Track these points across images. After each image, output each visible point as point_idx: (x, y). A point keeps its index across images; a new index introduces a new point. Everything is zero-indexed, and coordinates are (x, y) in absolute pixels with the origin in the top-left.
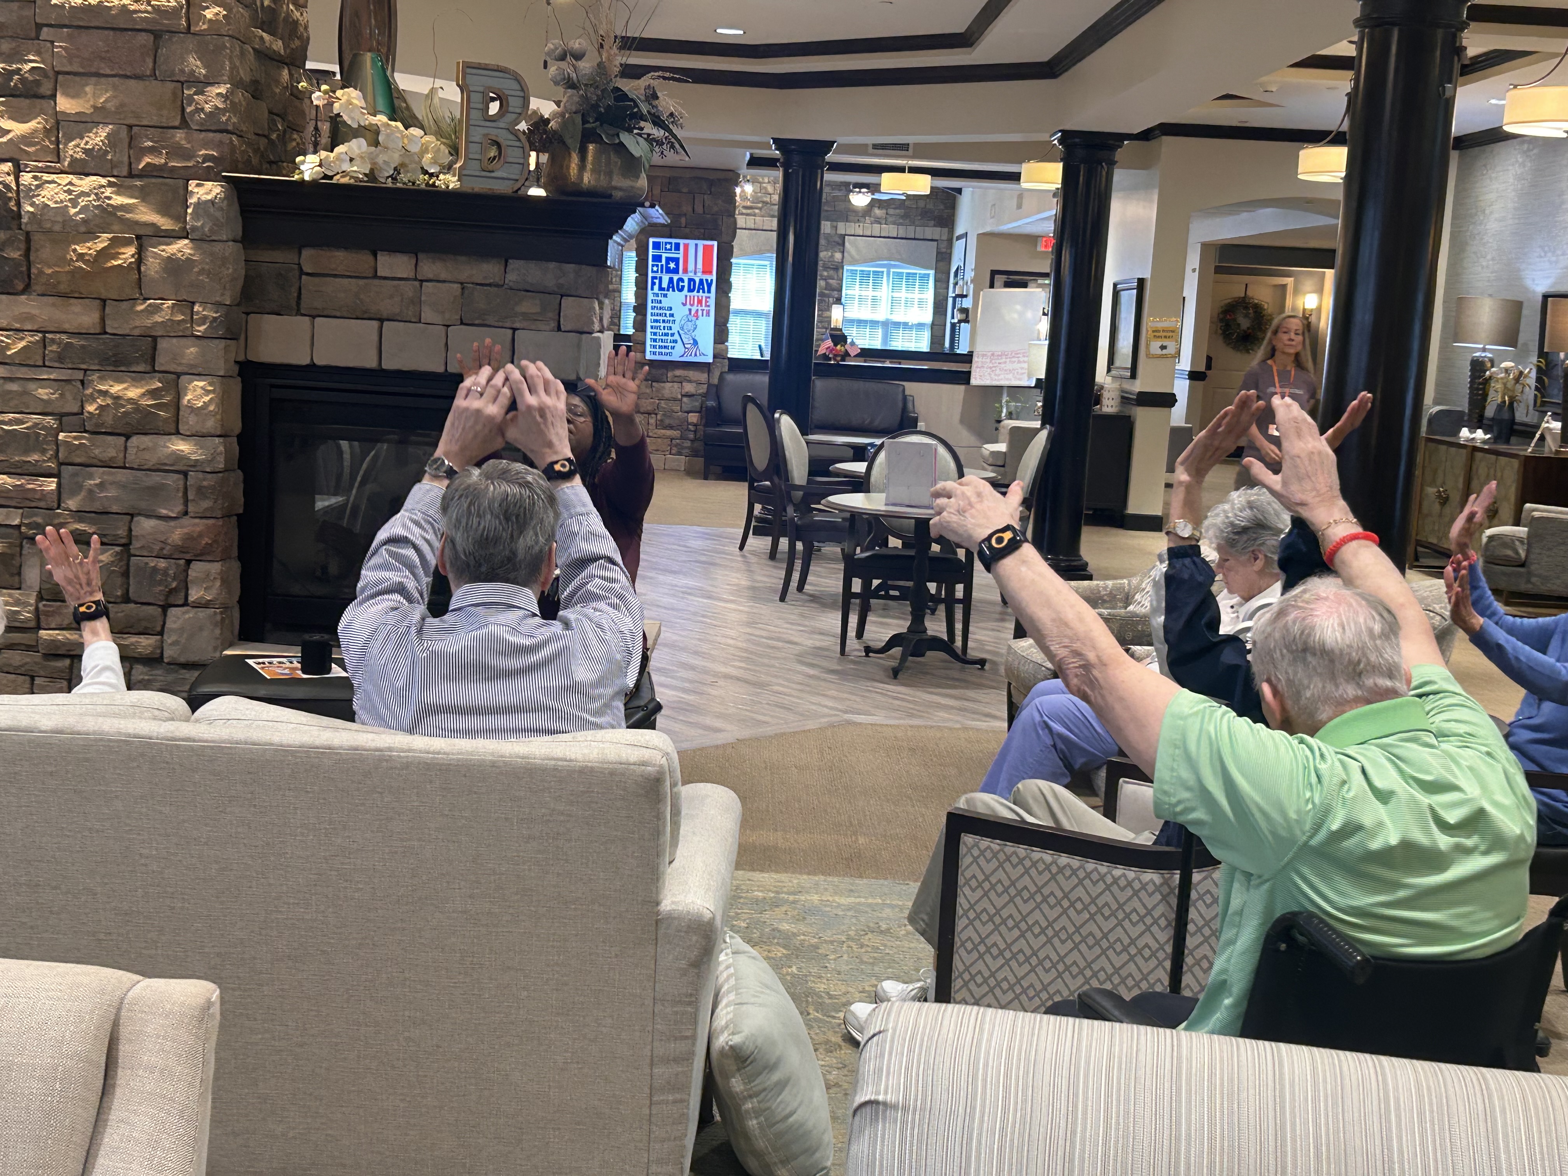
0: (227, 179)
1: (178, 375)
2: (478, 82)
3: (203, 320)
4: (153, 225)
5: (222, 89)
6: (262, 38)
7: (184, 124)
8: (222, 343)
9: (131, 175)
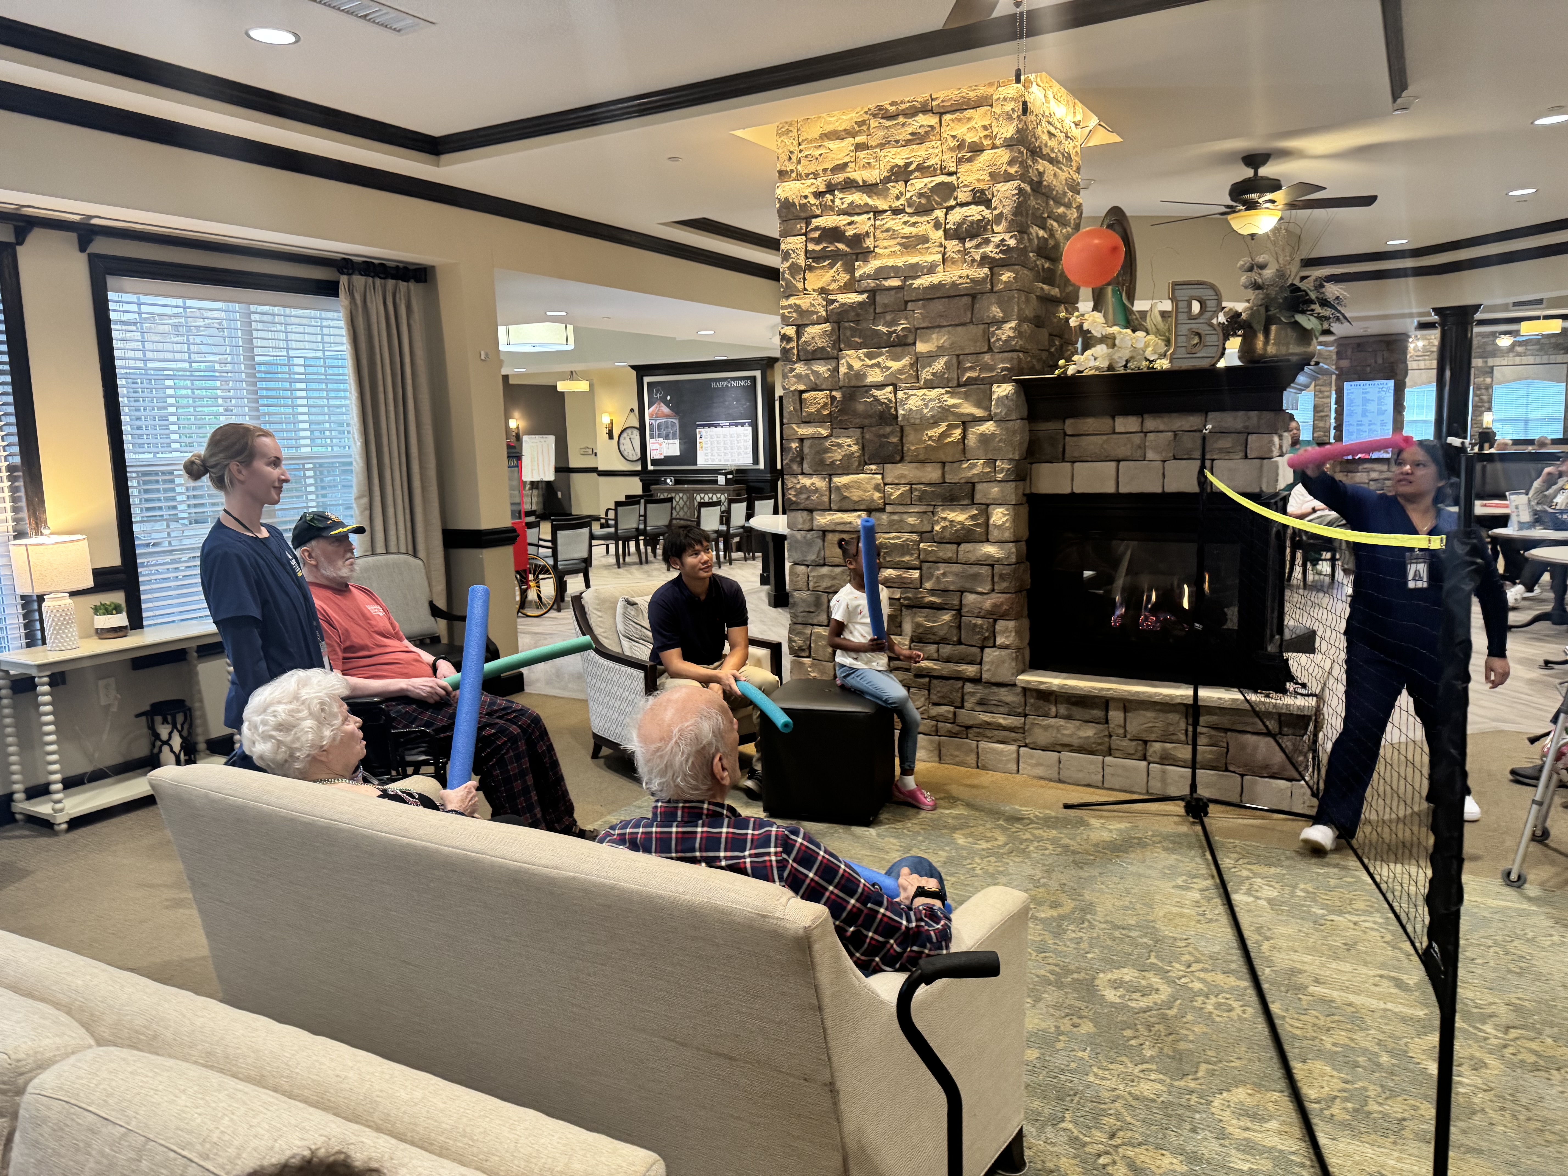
0: (1016, 381)
1: (988, 505)
2: (1182, 294)
3: (1002, 470)
4: (972, 414)
5: (1013, 324)
6: (1042, 288)
7: (990, 350)
8: (1013, 484)
9: (959, 385)
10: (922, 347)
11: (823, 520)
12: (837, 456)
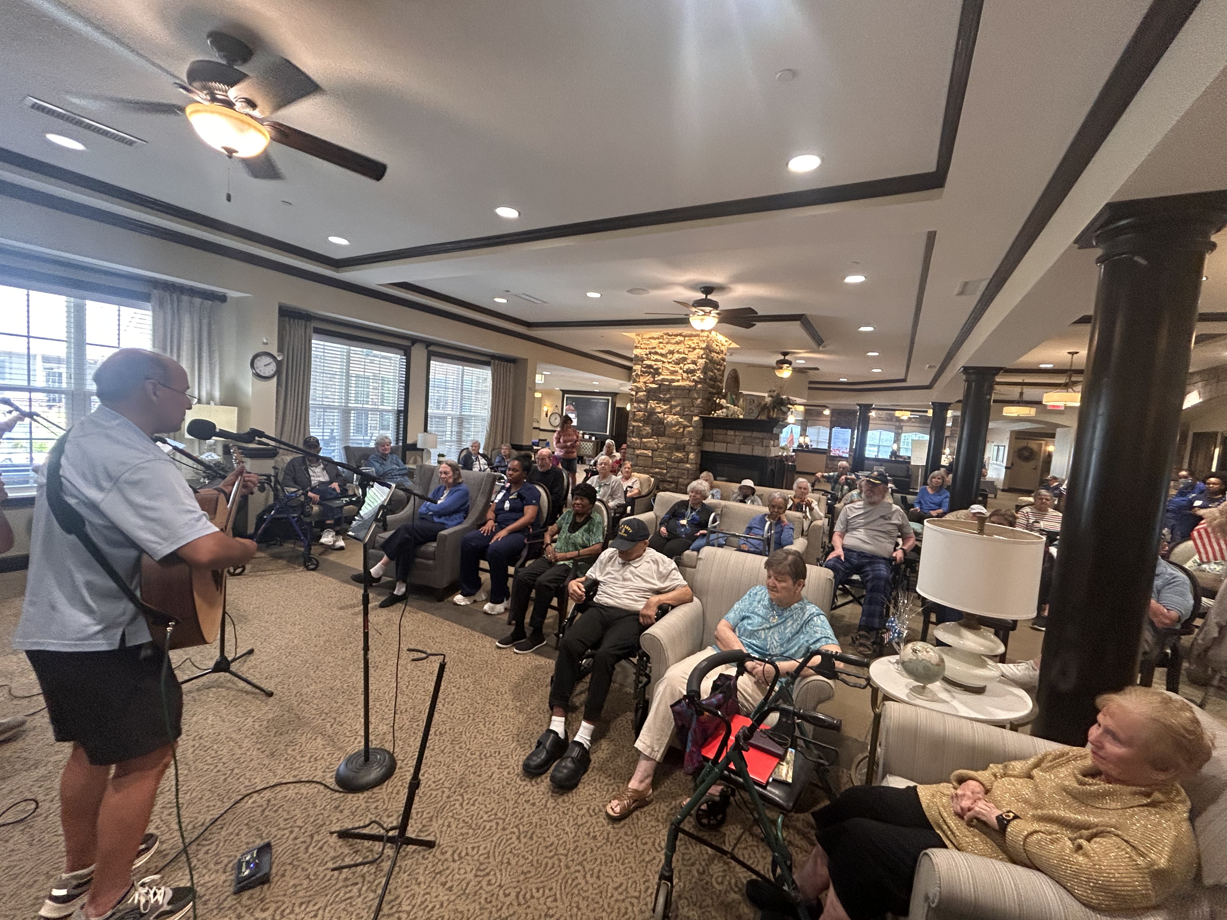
0: (700, 416)
1: (689, 452)
3: (694, 442)
4: (686, 425)
5: (700, 400)
7: (693, 406)
8: (697, 447)
9: (683, 416)
10: (673, 403)
11: (638, 452)
12: (644, 433)
